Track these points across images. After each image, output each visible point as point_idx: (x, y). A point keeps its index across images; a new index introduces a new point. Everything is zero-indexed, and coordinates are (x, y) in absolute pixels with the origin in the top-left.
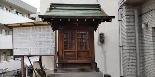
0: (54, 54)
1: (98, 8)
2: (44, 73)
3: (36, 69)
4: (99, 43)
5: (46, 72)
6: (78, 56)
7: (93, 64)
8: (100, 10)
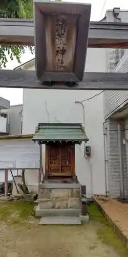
0: (39, 167)
1: (79, 127)
2: (27, 189)
3: (19, 185)
4: (86, 156)
5: (28, 187)
6: (61, 170)
7: (74, 177)
8: (82, 129)
